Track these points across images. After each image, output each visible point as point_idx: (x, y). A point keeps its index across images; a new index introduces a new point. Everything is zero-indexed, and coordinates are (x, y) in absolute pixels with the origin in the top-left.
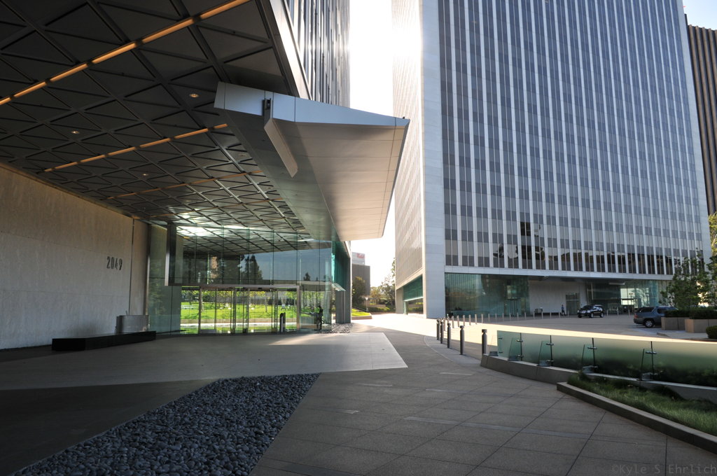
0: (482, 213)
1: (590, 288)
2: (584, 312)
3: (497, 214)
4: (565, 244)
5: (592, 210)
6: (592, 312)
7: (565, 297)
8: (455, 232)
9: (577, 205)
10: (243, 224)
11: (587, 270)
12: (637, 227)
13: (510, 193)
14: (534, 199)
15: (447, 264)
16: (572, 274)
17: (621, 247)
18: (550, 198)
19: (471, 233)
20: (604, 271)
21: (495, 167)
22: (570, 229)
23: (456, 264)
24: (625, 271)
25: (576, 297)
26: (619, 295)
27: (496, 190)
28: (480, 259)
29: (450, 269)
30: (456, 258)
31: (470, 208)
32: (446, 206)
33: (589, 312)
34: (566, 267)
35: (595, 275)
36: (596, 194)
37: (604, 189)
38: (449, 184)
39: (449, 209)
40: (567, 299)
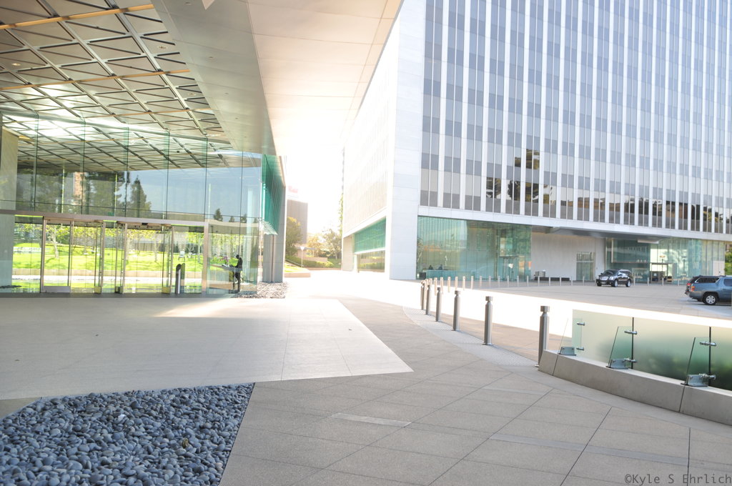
0: (475, 133)
1: (611, 247)
2: (605, 278)
3: (495, 137)
4: (584, 184)
5: (624, 138)
6: (616, 279)
7: (575, 257)
8: (436, 158)
9: (605, 130)
10: (117, 117)
11: (611, 221)
12: (682, 165)
13: (515, 107)
14: (548, 118)
15: (421, 205)
16: (590, 225)
17: (657, 191)
18: (569, 118)
19: (458, 161)
20: (633, 223)
21: (497, 68)
22: (593, 163)
23: (434, 204)
24: (660, 226)
25: (591, 258)
26: (648, 258)
27: (496, 102)
28: (468, 198)
29: (426, 211)
30: (435, 195)
31: (459, 125)
32: (426, 120)
33: (612, 278)
34: (583, 216)
35: (621, 228)
36: (632, 116)
37: (643, 110)
38: (431, 88)
39: (429, 125)
40: (578, 260)
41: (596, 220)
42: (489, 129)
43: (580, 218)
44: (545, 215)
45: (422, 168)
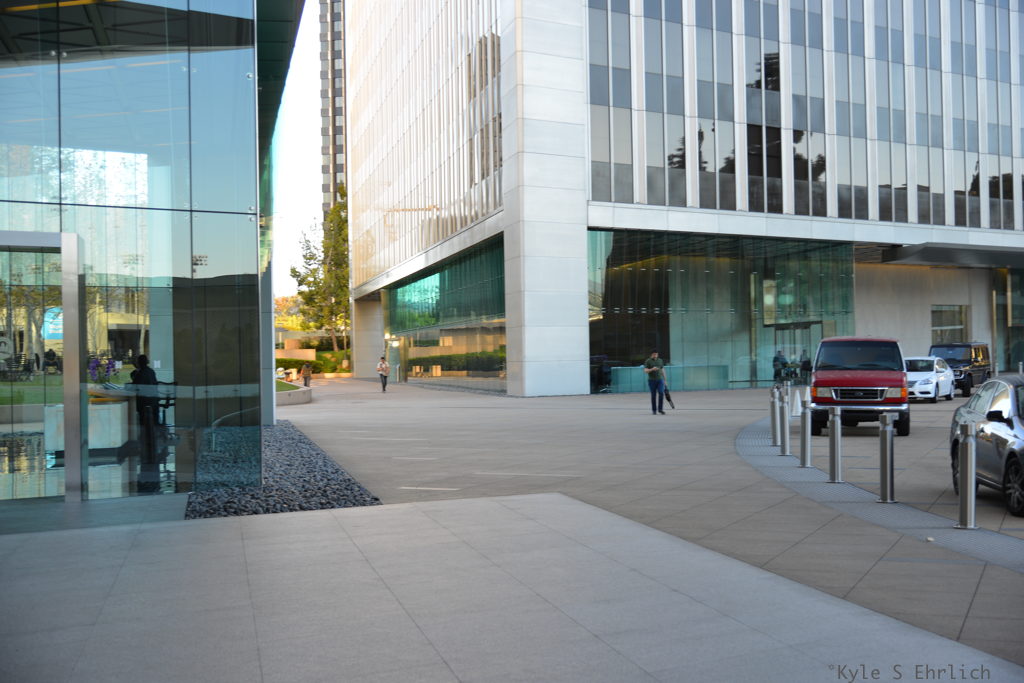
7: (929, 316)
8: (624, 77)
16: (983, 237)
22: (982, 84)
23: (626, 196)
29: (605, 214)
30: (625, 171)
40: (933, 326)
41: (994, 225)
43: (960, 221)
44: (885, 215)
45: (592, 103)
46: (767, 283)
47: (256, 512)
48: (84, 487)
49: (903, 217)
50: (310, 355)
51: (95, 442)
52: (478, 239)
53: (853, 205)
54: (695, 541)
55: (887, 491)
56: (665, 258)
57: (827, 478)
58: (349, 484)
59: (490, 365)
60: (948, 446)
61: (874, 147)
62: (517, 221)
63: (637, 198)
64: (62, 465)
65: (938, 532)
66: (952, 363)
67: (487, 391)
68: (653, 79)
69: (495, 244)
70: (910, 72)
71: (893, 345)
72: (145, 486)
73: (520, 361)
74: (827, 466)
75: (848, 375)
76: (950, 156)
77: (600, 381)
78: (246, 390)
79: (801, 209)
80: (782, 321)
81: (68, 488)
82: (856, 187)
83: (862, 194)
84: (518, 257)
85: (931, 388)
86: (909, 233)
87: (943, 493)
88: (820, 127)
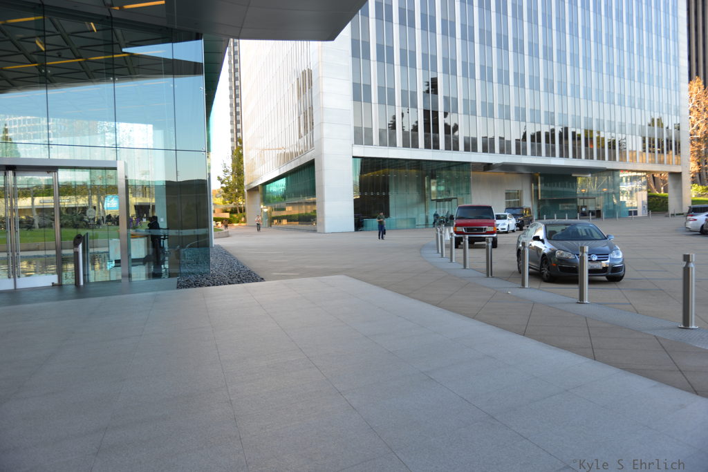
0: (408, 59)
1: (536, 184)
4: (520, 115)
5: (555, 64)
7: (504, 195)
8: (369, 88)
9: (538, 56)
11: (547, 155)
13: (450, 28)
14: (482, 43)
15: (355, 144)
16: (528, 160)
18: (503, 42)
19: (393, 92)
20: (567, 156)
22: (528, 92)
23: (369, 142)
24: (592, 158)
25: (518, 194)
26: (576, 193)
27: (429, 23)
28: (405, 135)
29: (361, 151)
30: (369, 131)
31: (391, 50)
32: (354, 43)
34: (521, 150)
39: (359, 50)
40: (506, 199)
41: (533, 154)
42: (423, 54)
43: (518, 153)
44: (485, 150)
45: (354, 100)
46: (433, 181)
47: (209, 286)
48: (130, 276)
49: (493, 151)
50: (227, 215)
51: (134, 256)
52: (303, 162)
53: (470, 146)
54: (406, 295)
55: (489, 272)
56: (387, 169)
57: (462, 267)
58: (250, 272)
59: (308, 219)
60: (515, 252)
61: (480, 119)
62: (321, 154)
63: (374, 143)
64: (120, 266)
65: (513, 290)
66: (515, 216)
67: (308, 231)
68: (381, 90)
69: (311, 164)
70: (496, 86)
71: (490, 208)
72: (156, 275)
73: (323, 217)
74: (462, 262)
75: (469, 221)
76: (514, 123)
77: (359, 225)
78: (201, 231)
79: (448, 148)
80: (439, 198)
81: (123, 276)
82: (472, 138)
83: (475, 141)
84: (321, 170)
85: (506, 227)
86: (496, 158)
87: (514, 272)
88: (456, 111)
